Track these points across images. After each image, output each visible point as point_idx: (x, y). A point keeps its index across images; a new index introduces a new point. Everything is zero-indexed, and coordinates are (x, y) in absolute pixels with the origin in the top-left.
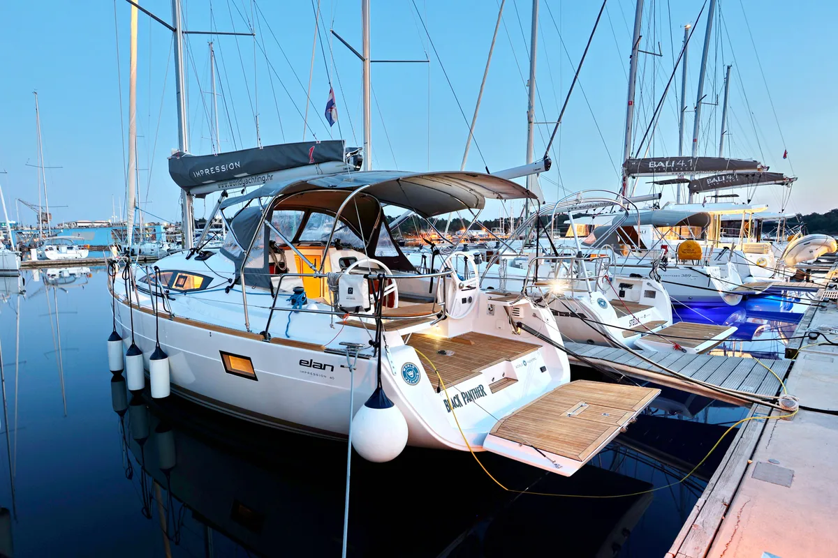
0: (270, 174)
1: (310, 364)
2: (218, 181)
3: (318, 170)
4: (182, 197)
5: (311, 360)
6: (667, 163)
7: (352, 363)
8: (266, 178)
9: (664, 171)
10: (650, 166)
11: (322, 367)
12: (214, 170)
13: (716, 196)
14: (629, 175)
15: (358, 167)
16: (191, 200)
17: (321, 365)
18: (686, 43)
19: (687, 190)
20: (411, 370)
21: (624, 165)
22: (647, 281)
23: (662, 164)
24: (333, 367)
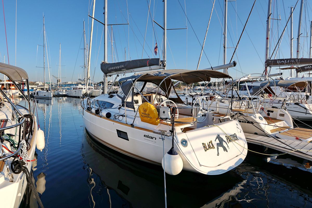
0: (133, 69)
1: (148, 136)
2: (116, 71)
3: (150, 68)
4: (104, 76)
5: (148, 135)
6: (285, 61)
7: (163, 137)
8: (132, 71)
9: (284, 64)
10: (278, 62)
11: (152, 138)
12: (115, 68)
13: (309, 74)
14: (268, 66)
15: (164, 67)
16: (107, 77)
17: (152, 137)
18: (291, 13)
19: (296, 71)
20: (184, 141)
21: (266, 62)
22: (280, 110)
23: (283, 62)
24: (156, 138)
